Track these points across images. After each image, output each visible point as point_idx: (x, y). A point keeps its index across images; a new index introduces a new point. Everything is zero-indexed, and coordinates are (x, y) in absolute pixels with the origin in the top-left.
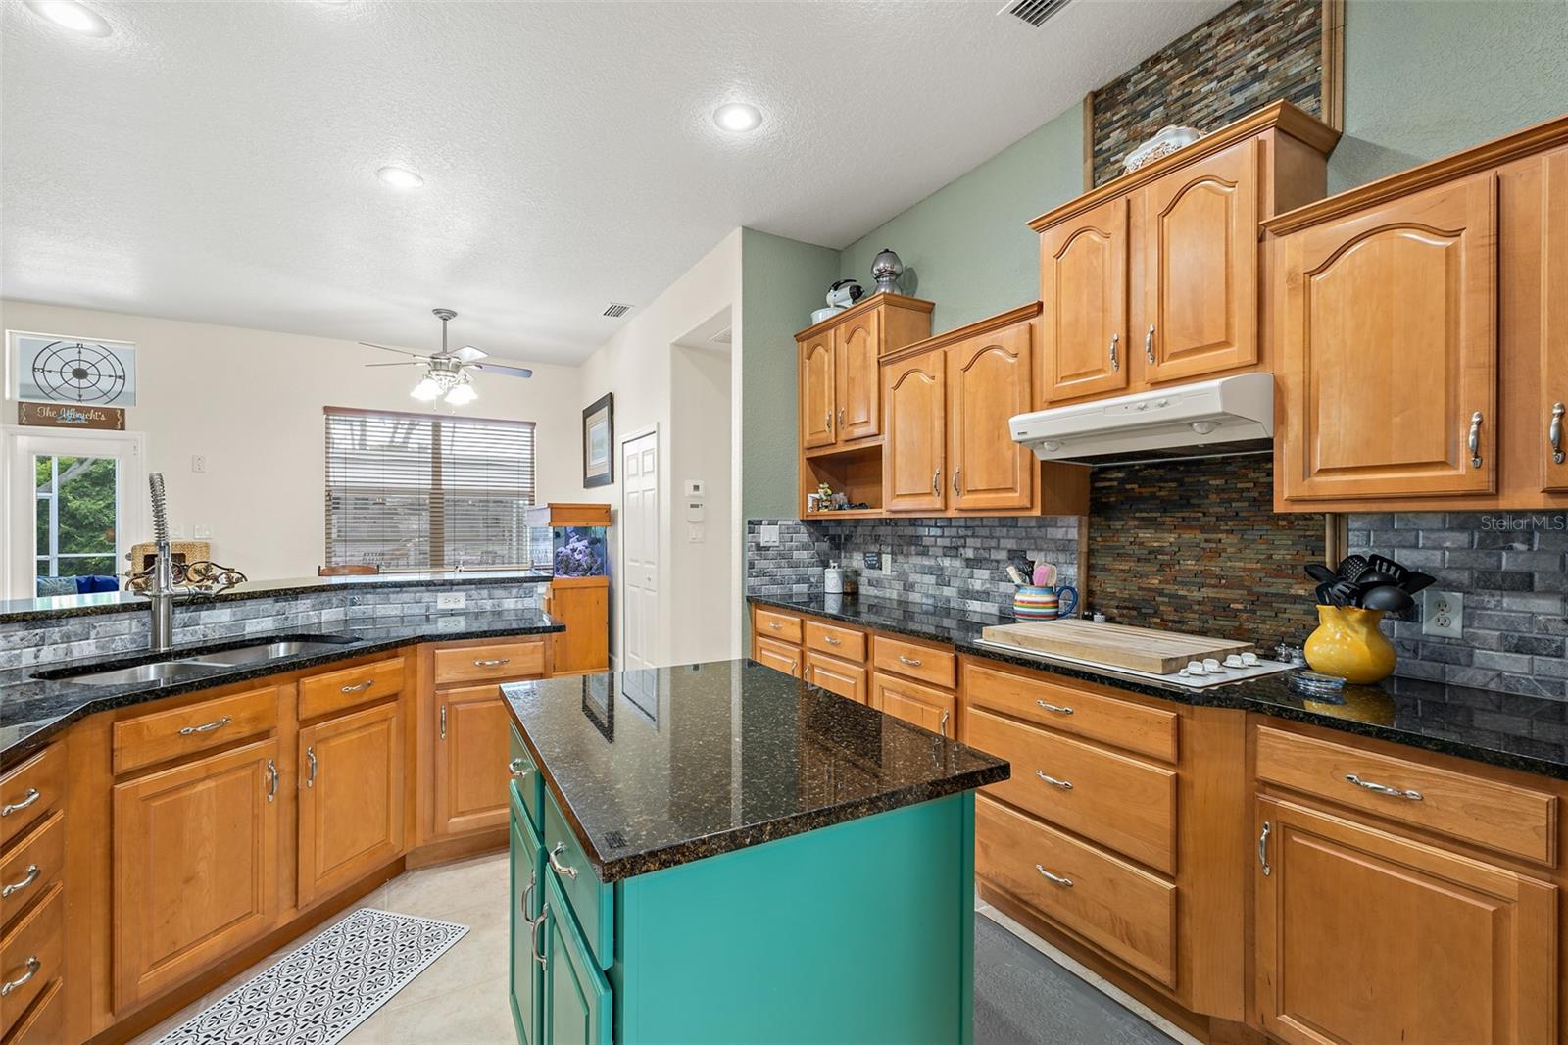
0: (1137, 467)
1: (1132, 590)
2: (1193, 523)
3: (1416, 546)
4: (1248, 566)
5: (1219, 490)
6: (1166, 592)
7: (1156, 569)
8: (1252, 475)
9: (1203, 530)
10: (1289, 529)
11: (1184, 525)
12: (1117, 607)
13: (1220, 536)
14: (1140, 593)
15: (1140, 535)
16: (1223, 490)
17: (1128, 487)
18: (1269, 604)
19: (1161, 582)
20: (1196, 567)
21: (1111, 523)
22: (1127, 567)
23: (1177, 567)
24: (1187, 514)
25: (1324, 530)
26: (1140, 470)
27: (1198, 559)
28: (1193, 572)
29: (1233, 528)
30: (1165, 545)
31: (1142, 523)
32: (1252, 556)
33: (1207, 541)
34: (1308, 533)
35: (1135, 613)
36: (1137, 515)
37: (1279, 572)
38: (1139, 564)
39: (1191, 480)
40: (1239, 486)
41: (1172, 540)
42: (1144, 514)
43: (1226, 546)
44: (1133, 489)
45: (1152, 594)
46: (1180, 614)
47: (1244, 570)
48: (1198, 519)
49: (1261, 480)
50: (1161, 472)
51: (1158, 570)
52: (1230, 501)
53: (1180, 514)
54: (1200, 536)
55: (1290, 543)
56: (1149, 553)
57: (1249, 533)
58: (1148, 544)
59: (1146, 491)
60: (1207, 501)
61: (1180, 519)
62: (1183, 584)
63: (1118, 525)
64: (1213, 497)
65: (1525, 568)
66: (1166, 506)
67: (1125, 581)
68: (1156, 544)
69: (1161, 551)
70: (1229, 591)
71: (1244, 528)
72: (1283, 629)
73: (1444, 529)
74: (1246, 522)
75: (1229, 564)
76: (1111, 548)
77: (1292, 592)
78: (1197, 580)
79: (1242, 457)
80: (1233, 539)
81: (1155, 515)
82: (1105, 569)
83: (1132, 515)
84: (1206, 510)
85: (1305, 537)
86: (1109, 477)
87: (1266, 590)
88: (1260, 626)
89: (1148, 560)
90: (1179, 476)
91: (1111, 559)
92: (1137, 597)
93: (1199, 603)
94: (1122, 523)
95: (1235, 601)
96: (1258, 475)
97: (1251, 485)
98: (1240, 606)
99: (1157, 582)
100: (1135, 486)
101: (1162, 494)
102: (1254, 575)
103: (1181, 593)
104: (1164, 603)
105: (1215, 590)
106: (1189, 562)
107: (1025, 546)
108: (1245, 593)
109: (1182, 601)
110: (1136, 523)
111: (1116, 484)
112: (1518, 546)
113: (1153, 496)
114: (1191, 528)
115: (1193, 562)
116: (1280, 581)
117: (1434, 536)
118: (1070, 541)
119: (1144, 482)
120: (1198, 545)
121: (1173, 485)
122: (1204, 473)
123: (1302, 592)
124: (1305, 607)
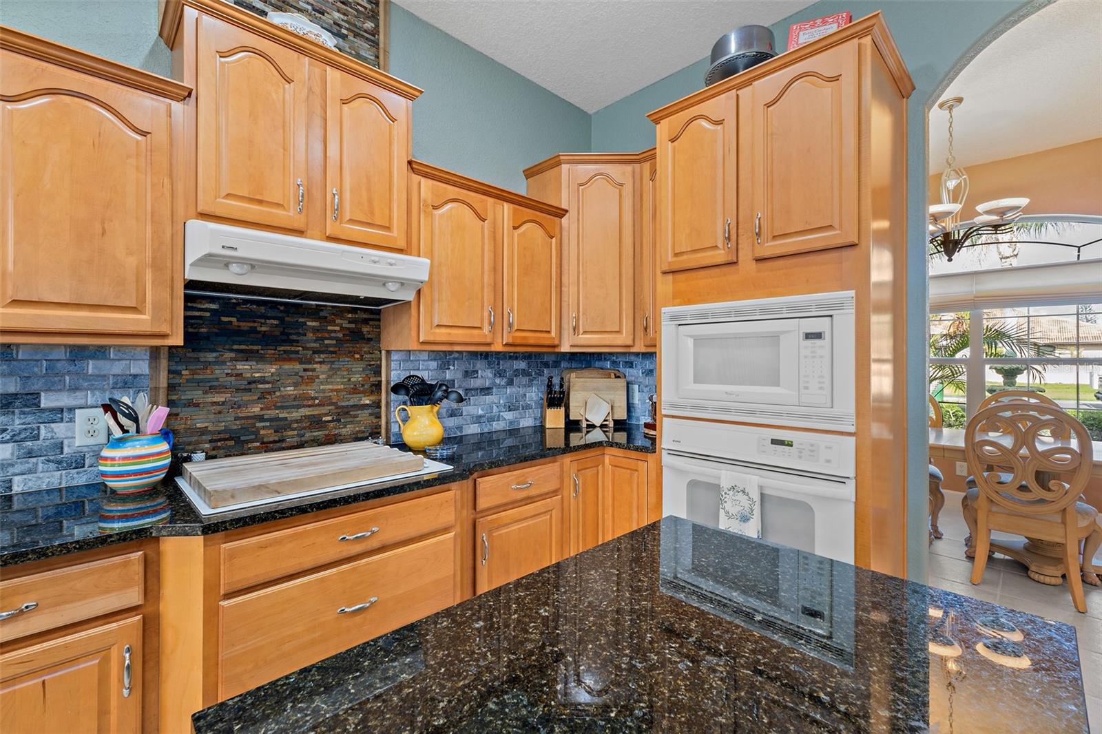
0: (234, 301)
1: (229, 421)
2: (293, 356)
3: (419, 369)
4: (336, 387)
5: (315, 330)
6: (265, 417)
7: (256, 398)
8: (338, 321)
9: (301, 363)
10: (362, 360)
11: (287, 357)
12: (211, 441)
13: (315, 366)
14: (238, 422)
15: (238, 367)
16: (318, 330)
17: (224, 319)
18: (347, 413)
19: (262, 409)
20: (295, 392)
21: (201, 355)
22: (223, 399)
23: (278, 394)
24: (288, 348)
25: (381, 360)
26: (238, 304)
27: (296, 385)
28: (293, 397)
29: (325, 360)
30: (266, 375)
31: (242, 355)
32: (339, 380)
33: (305, 370)
34: (372, 363)
35: (232, 443)
36: (235, 347)
37: (355, 391)
38: (237, 395)
39: (291, 320)
40: (329, 328)
41: (273, 370)
42: (243, 347)
43: (319, 373)
44: (231, 322)
45: (250, 421)
46: (280, 434)
47: (332, 390)
48: (297, 352)
49: (344, 325)
50: (262, 309)
51: (259, 398)
52: (323, 339)
53: (282, 348)
54: (298, 367)
55: (361, 369)
56: (249, 383)
57: (336, 363)
58: (249, 375)
59: (245, 326)
60: (305, 338)
61: (282, 353)
62: (282, 408)
63: (211, 356)
64: (310, 336)
65: (453, 378)
66: (267, 340)
67: (220, 413)
68: (257, 375)
69: (263, 380)
70: (322, 408)
71: (333, 359)
72: (357, 429)
73: (428, 360)
74: (334, 355)
75: (322, 387)
76: (199, 382)
77: (362, 402)
78: (295, 403)
79: (332, 307)
80: (325, 367)
81: (255, 348)
82: (191, 404)
83: (227, 347)
84: (304, 345)
85: (370, 365)
86: (199, 306)
87: (347, 403)
88: (343, 430)
89: (250, 390)
90: (280, 315)
91: (201, 392)
92: (236, 427)
93: (297, 422)
94: (214, 354)
95: (326, 415)
96: (342, 322)
97: (337, 328)
98: (329, 418)
99: (258, 409)
100: (234, 320)
101: (263, 329)
102: (339, 394)
103: (281, 416)
104: (264, 428)
105: (311, 409)
106: (289, 389)
107: (35, 388)
108: (333, 407)
109: (282, 423)
110: (233, 355)
111: (208, 314)
112: (452, 367)
113: (253, 331)
114: (290, 360)
115: (292, 388)
116: (355, 396)
117: (426, 363)
118: (135, 376)
119: (243, 316)
120: (297, 374)
121: (276, 322)
122: (303, 315)
123: (368, 402)
124: (370, 411)
